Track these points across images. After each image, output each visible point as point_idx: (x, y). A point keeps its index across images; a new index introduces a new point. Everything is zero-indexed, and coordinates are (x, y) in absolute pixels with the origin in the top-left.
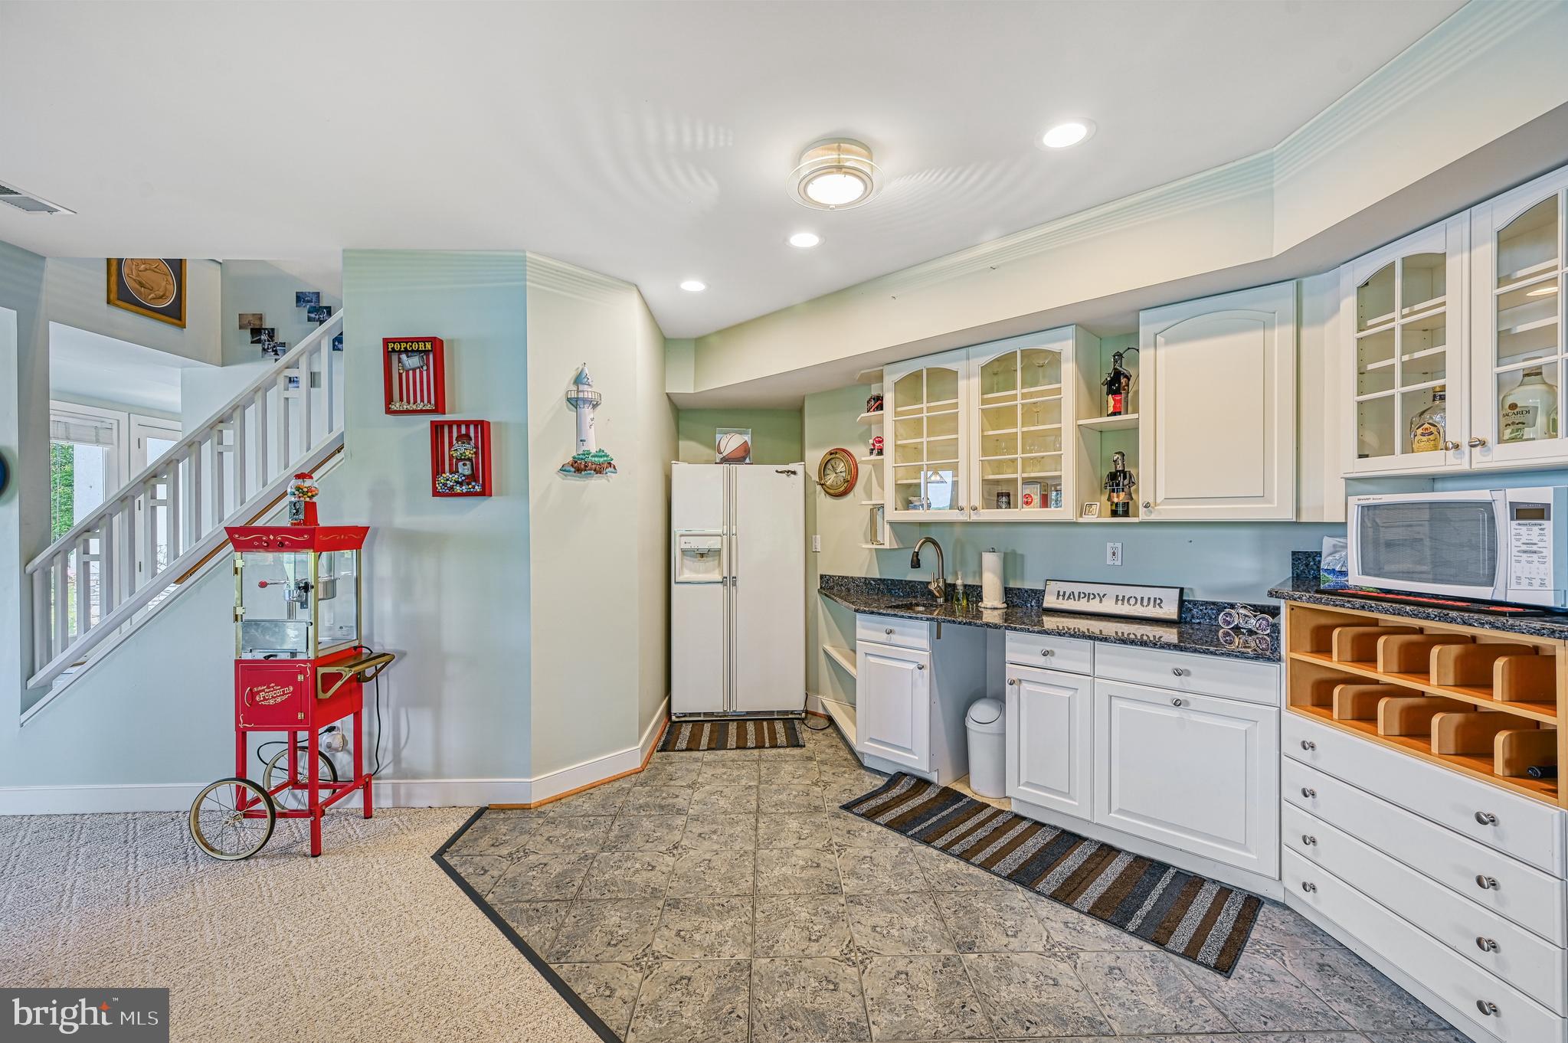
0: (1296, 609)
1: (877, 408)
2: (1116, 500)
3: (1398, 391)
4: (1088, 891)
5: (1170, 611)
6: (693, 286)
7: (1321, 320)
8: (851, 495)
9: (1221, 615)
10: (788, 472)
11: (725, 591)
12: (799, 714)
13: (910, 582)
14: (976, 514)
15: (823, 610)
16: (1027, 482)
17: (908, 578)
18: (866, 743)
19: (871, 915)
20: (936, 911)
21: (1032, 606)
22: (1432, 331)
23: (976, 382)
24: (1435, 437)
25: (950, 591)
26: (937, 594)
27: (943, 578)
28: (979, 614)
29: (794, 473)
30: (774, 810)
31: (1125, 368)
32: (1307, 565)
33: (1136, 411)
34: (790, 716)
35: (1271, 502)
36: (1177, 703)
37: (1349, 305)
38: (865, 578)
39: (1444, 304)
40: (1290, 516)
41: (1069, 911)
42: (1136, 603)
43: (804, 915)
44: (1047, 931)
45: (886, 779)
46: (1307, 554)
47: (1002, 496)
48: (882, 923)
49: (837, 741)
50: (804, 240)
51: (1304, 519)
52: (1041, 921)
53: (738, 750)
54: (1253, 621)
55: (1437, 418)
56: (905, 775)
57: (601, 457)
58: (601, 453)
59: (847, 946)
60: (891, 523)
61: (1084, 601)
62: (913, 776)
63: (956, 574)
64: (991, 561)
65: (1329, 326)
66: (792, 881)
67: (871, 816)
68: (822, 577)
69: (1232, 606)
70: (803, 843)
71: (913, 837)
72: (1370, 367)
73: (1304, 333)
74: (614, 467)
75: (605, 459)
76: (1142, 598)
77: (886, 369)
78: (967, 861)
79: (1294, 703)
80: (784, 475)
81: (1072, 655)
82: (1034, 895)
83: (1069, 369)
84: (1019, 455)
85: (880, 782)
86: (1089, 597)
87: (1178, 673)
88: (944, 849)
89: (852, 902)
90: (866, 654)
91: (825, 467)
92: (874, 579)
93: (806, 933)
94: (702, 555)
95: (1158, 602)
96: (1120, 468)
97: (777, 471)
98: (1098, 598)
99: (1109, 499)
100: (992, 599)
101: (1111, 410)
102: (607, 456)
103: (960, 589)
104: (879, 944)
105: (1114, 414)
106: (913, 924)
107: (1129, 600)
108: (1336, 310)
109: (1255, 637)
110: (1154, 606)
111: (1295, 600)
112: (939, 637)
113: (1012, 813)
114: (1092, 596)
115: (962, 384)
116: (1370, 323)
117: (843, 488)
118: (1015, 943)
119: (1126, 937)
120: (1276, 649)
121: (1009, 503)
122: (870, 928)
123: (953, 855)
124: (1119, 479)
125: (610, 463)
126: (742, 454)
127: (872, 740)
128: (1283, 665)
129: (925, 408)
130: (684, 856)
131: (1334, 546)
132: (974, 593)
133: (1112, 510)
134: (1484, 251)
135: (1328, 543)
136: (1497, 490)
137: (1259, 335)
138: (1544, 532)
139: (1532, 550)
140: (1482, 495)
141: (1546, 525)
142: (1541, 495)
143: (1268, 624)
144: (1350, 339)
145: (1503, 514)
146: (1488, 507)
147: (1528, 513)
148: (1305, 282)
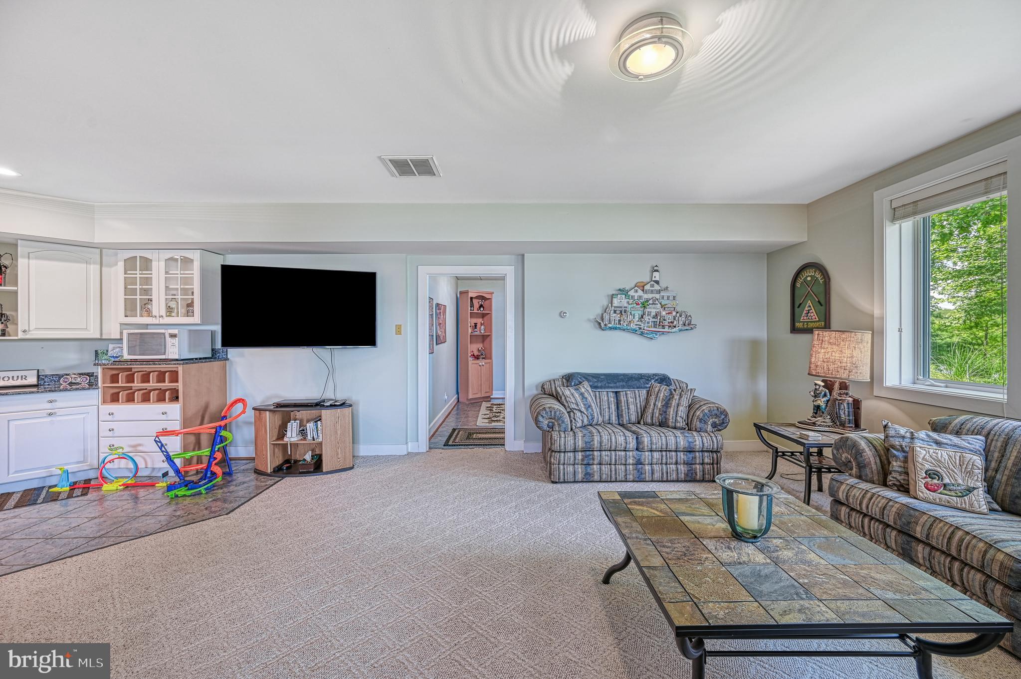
0: (105, 369)
3: (138, 297)
5: (33, 380)
7: (110, 266)
9: (61, 379)
22: (147, 281)
24: (149, 313)
33: (15, 285)
35: (89, 331)
36: (51, 414)
37: (121, 264)
39: (151, 273)
40: (98, 336)
42: (9, 379)
51: (104, 337)
54: (79, 379)
55: (150, 307)
65: (113, 269)
69: (68, 375)
72: (129, 287)
73: (103, 269)
76: (13, 377)
79: (104, 402)
87: (52, 402)
95: (25, 377)
107: (3, 378)
108: (116, 265)
110: (24, 380)
111: (106, 365)
116: (128, 272)
120: (97, 385)
128: (100, 390)
131: (114, 347)
134: (163, 264)
135: (111, 346)
136: (165, 329)
137: (84, 266)
138: (176, 341)
139: (173, 345)
140: (163, 331)
141: (177, 339)
142: (175, 331)
143: (87, 380)
144: (122, 276)
145: (167, 336)
146: (164, 334)
147: (173, 336)
148: (104, 251)
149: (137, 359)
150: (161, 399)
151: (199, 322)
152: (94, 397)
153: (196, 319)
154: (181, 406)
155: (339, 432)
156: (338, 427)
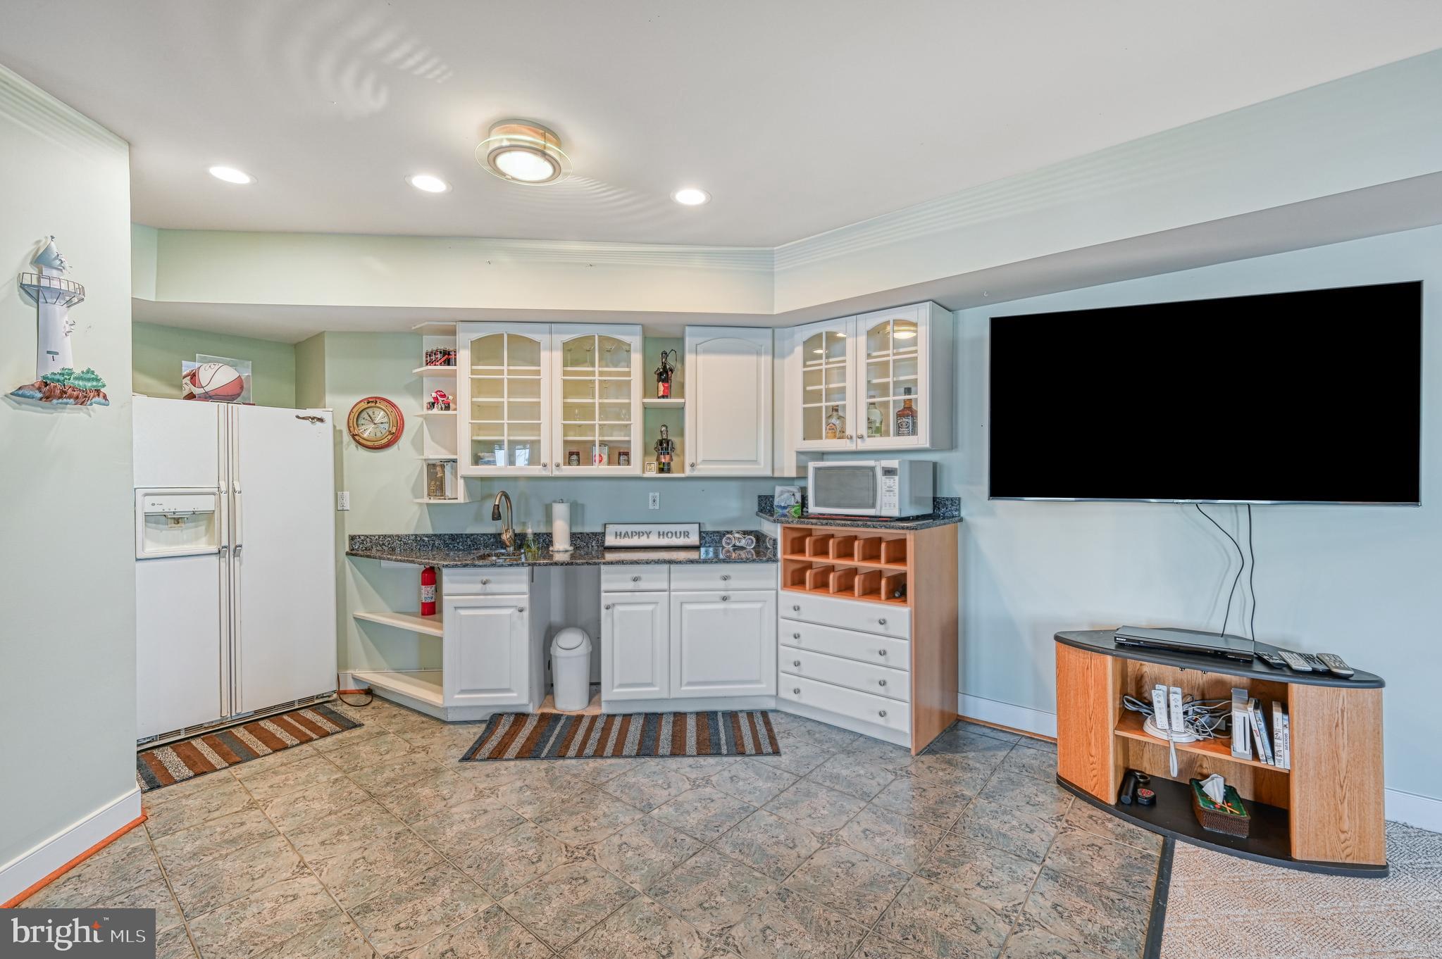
0: (786, 529)
1: (444, 361)
2: (663, 460)
3: (824, 404)
4: (688, 743)
5: (694, 539)
6: (230, 174)
7: (783, 356)
8: (395, 447)
9: (723, 540)
10: (313, 418)
11: (223, 565)
12: (329, 696)
13: (472, 535)
14: (558, 470)
15: (354, 575)
16: (602, 444)
17: (469, 531)
18: (457, 696)
19: (565, 823)
20: (608, 797)
21: (592, 546)
22: (838, 374)
23: (558, 356)
24: (843, 431)
25: (520, 541)
26: (508, 544)
27: (512, 528)
28: (551, 557)
29: (321, 420)
30: (389, 789)
31: (671, 362)
32: (766, 504)
33: (682, 395)
34: (317, 702)
35: (759, 464)
36: (725, 599)
37: (799, 350)
38: (416, 535)
39: (844, 361)
40: (768, 473)
41: (686, 759)
42: (672, 536)
43: (510, 850)
44: (684, 775)
45: (484, 726)
46: (766, 497)
47: (575, 454)
48: (577, 824)
49: (395, 710)
50: (429, 183)
51: (772, 475)
52: (676, 771)
53: (278, 753)
54: (743, 541)
56: (501, 715)
57: (89, 380)
58: (89, 375)
59: (567, 851)
60: (465, 478)
61: (636, 538)
62: (509, 714)
63: (524, 524)
64: (561, 511)
65: (789, 360)
66: (473, 832)
67: (497, 755)
68: (352, 538)
69: (731, 532)
70: (452, 801)
71: (547, 757)
72: (810, 388)
73: (776, 361)
74: (105, 397)
75: (95, 383)
76: (676, 533)
77: (460, 326)
78: (601, 756)
79: (785, 586)
80: (307, 422)
81: (654, 578)
82: (660, 759)
83: (636, 359)
84: (597, 422)
85: (479, 730)
86: (639, 534)
87: (725, 578)
88: (579, 755)
89: (541, 822)
90: (455, 608)
91: (356, 417)
92: (427, 536)
93: (525, 861)
94: (177, 521)
95: (686, 534)
96: (664, 437)
97: (298, 417)
98: (646, 535)
99: (658, 459)
100: (561, 544)
101: (661, 393)
102: (98, 380)
103: (530, 537)
104: (590, 837)
105: (663, 397)
106: (601, 813)
107: (667, 534)
108: (792, 351)
109: (744, 551)
110: (684, 537)
111: (789, 523)
112: (533, 581)
113: (604, 714)
114: (641, 534)
115: (544, 355)
116: (809, 363)
117: (386, 440)
118: (673, 791)
119: (725, 759)
120: (775, 555)
121: (579, 461)
122: (573, 832)
123: (589, 757)
124: (664, 447)
125: (98, 391)
126: (237, 390)
127: (463, 692)
128: (779, 564)
129: (505, 371)
130: (325, 870)
131: (782, 491)
132: (546, 540)
133: (660, 468)
134: (862, 339)
135: (778, 489)
136: (876, 460)
137: (753, 358)
138: (894, 481)
139: (890, 490)
140: (871, 463)
141: (897, 478)
142: (893, 463)
143: (752, 542)
144: (800, 370)
145: (879, 472)
146: (872, 469)
147: (889, 472)
148: (776, 330)
149: (824, 515)
150: (871, 591)
151: (927, 445)
152: (771, 575)
153: (922, 439)
154: (911, 611)
155: (1344, 755)
156: (1343, 741)
